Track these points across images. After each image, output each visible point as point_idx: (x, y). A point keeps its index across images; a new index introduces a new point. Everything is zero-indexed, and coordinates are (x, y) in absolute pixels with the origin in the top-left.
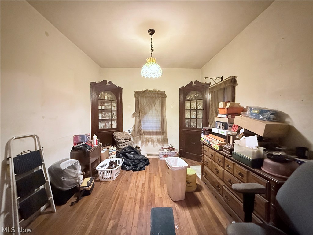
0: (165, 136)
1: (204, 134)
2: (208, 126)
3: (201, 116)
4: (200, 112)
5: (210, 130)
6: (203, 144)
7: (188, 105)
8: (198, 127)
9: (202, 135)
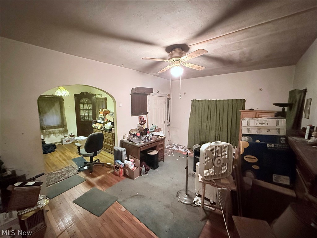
0: (65, 128)
1: (94, 123)
2: (96, 119)
3: (91, 113)
4: (90, 111)
5: (97, 121)
6: (94, 128)
7: (81, 106)
8: (90, 120)
9: (93, 124)
